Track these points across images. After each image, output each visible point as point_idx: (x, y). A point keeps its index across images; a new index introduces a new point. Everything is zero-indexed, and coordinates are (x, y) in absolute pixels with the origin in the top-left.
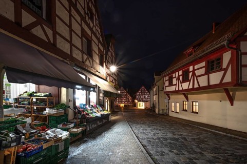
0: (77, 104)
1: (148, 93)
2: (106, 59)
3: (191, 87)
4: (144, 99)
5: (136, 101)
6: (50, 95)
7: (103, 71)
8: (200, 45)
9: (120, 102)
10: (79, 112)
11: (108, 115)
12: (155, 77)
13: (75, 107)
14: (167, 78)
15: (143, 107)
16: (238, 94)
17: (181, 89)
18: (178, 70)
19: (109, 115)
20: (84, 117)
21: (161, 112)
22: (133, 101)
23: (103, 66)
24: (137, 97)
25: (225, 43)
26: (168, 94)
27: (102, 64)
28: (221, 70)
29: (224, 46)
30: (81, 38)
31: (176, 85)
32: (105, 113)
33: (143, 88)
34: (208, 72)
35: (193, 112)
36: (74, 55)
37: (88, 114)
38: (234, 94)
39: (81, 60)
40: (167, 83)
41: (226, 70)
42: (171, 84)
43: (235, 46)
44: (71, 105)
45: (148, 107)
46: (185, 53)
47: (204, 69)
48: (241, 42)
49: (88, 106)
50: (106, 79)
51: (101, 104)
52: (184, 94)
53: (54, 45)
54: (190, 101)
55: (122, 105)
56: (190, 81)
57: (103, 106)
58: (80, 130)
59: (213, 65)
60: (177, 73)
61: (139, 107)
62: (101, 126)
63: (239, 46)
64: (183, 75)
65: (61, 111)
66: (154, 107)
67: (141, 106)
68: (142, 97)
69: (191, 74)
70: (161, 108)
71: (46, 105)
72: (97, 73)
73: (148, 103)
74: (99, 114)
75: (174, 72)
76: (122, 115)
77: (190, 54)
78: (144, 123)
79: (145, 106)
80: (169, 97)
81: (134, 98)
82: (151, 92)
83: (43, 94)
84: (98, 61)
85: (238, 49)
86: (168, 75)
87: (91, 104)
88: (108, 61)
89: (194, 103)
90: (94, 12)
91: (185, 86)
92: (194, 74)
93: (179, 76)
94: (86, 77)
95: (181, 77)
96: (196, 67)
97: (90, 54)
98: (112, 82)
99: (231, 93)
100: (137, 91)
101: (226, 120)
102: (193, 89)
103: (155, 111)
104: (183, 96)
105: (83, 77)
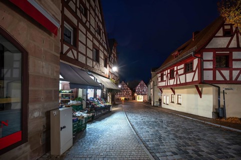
0: (89, 98)
1: (146, 87)
2: (109, 61)
3: (175, 83)
4: (143, 93)
5: (136, 94)
6: (72, 92)
7: (106, 71)
8: (183, 49)
9: (121, 95)
10: (90, 103)
11: (109, 106)
12: (152, 72)
13: (87, 100)
14: (159, 75)
15: (142, 100)
16: (204, 89)
17: (169, 84)
18: (167, 69)
19: (111, 106)
20: (93, 106)
21: (155, 105)
22: (133, 95)
23: (106, 67)
24: (137, 90)
25: (192, 53)
26: (161, 88)
27: (106, 66)
28: (193, 71)
29: (191, 55)
30: (92, 51)
31: (165, 81)
32: (107, 104)
33: (142, 82)
34: (185, 73)
35: (178, 104)
36: (88, 64)
37: (95, 105)
38: (202, 89)
39: (92, 66)
40: (160, 79)
41: (195, 72)
42: (162, 80)
43: (199, 56)
44: (85, 98)
45: (146, 100)
46: (173, 55)
47: (183, 70)
48: (204, 53)
49: (95, 99)
50: (109, 77)
51: (104, 97)
52: (172, 89)
53: (77, 60)
54: (176, 94)
55: (123, 98)
56: (175, 78)
57: (106, 99)
58: (91, 115)
59: (189, 67)
60: (166, 71)
61: (138, 100)
62: (104, 114)
63: (202, 56)
64: (170, 73)
65: (79, 102)
66: (150, 100)
67: (140, 99)
68: (141, 91)
69: (175, 73)
70: (155, 101)
71: (70, 98)
72: (102, 74)
73: (146, 96)
74: (103, 105)
75: (164, 70)
76: (122, 107)
77: (176, 56)
78: (138, 113)
79: (143, 99)
80: (162, 91)
81: (134, 91)
82: (149, 86)
83: (68, 91)
84: (103, 64)
85: (202, 57)
86: (161, 72)
87: (97, 97)
88: (111, 62)
89: (179, 96)
90: (101, 27)
91: (172, 82)
92: (177, 73)
93: (168, 74)
94: (95, 78)
95: (169, 75)
96: (179, 68)
97: (97, 61)
98: (114, 79)
99: (200, 89)
100: (137, 85)
101: (197, 109)
102: (177, 85)
103: (151, 104)
104: (171, 90)
105: (93, 78)
